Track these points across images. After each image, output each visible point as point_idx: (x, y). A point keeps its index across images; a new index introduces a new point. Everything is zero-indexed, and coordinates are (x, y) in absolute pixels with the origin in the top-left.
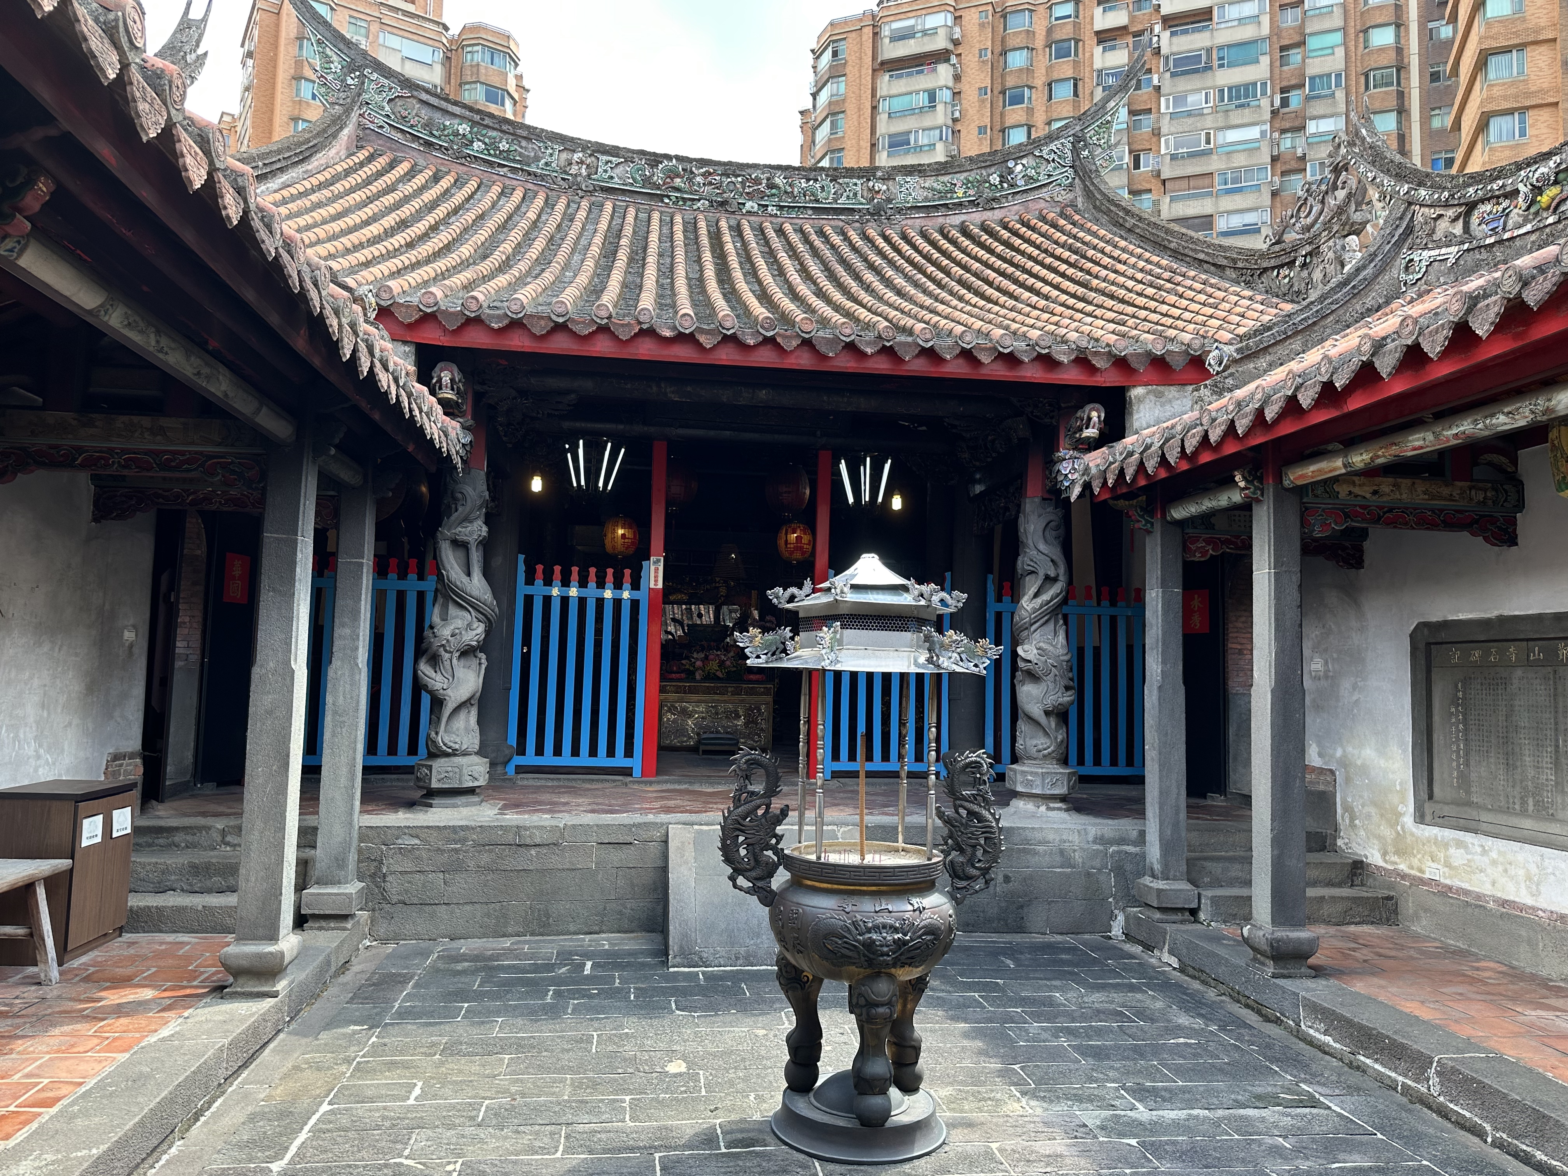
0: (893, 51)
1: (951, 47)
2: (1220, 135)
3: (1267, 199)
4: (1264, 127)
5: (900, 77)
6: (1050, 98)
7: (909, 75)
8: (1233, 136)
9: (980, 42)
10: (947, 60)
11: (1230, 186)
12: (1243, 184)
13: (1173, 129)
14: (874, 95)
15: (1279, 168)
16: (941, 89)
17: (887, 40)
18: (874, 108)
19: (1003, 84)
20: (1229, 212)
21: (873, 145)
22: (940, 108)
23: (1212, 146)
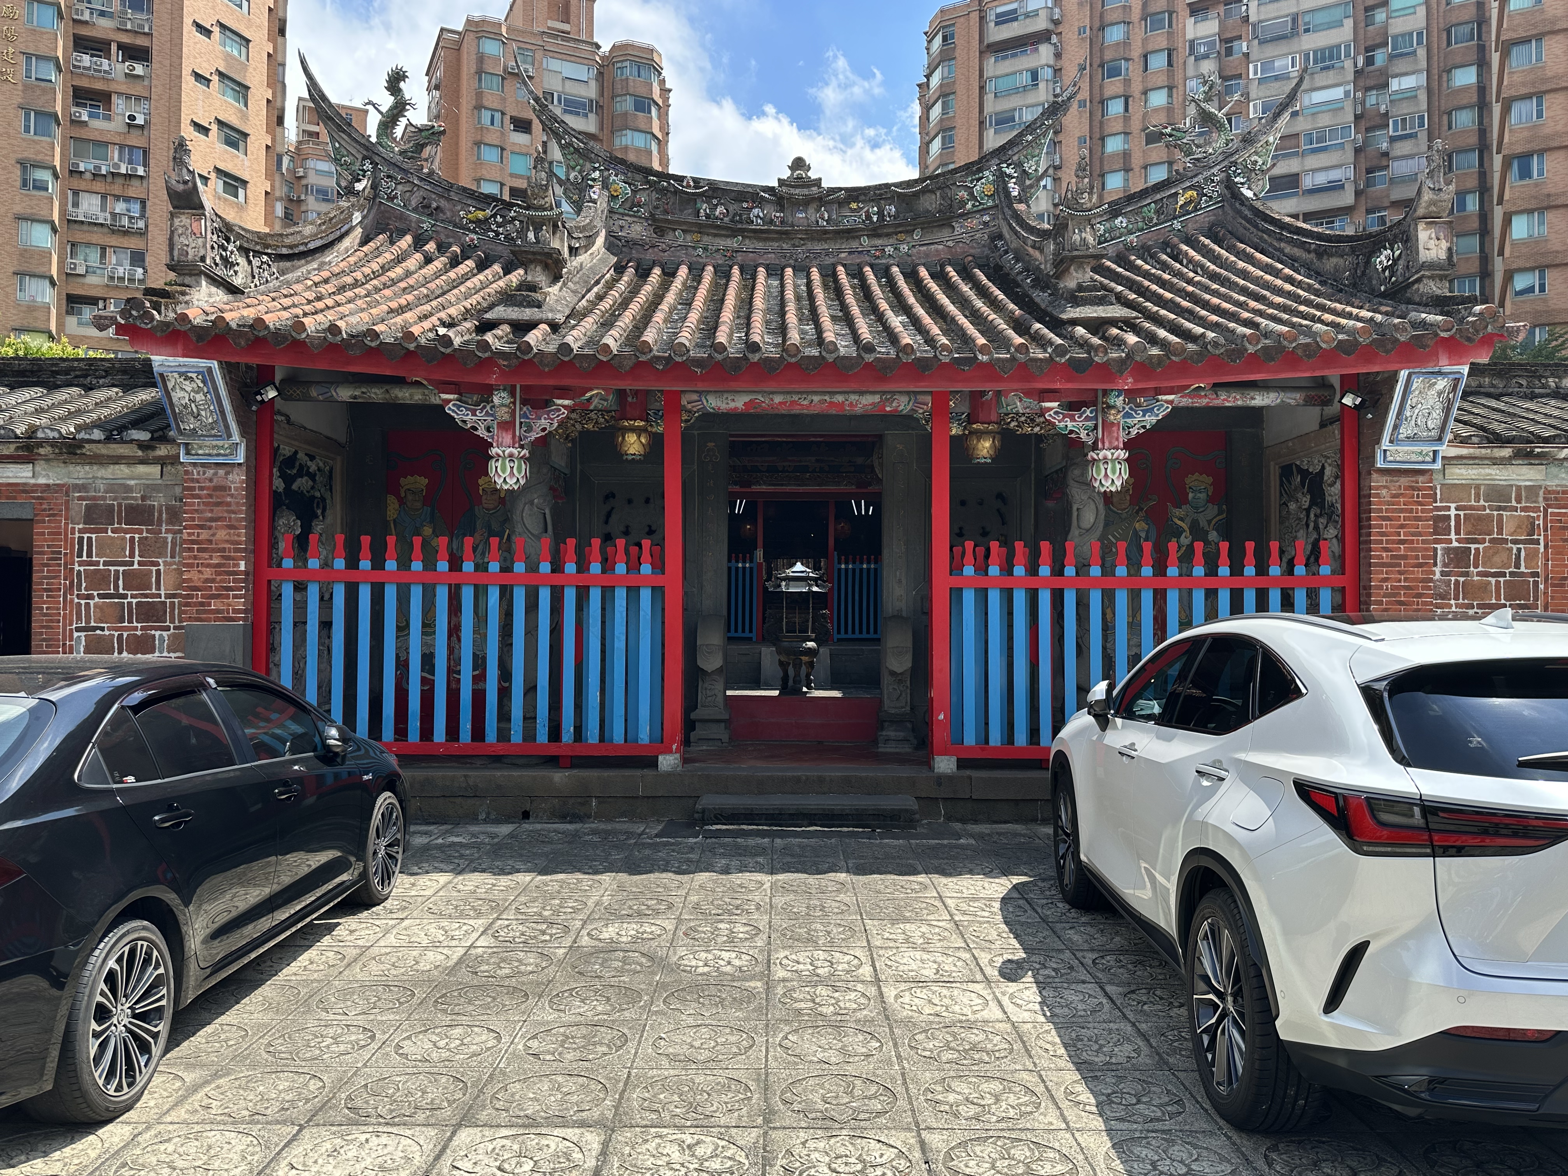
0: (998, 34)
1: (1051, 27)
3: (1350, 155)
4: (1348, 88)
5: (1005, 58)
6: (1146, 70)
7: (1014, 56)
8: (1318, 97)
9: (1079, 20)
10: (1048, 40)
11: (1315, 146)
12: (1328, 143)
13: (1261, 94)
14: (981, 75)
15: (1363, 125)
16: (1042, 67)
17: (992, 24)
18: (982, 88)
19: (1102, 58)
20: (1314, 171)
21: (981, 123)
22: (1042, 85)
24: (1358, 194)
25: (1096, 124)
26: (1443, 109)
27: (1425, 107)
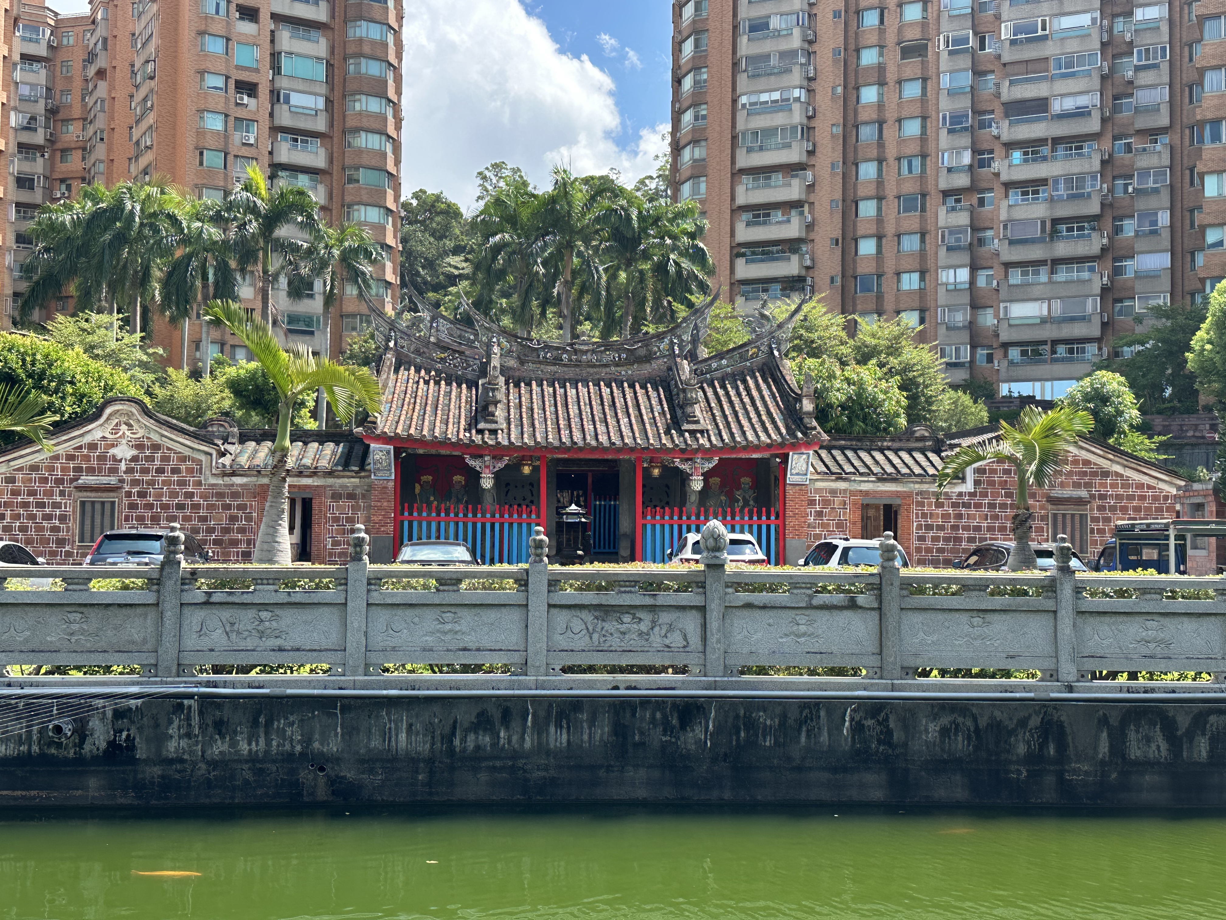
2: (1055, 21)
3: (1096, 82)
4: (1094, 15)
8: (1067, 22)
11: (1063, 71)
12: (1076, 69)
13: (1013, 16)
15: (1110, 52)
20: (1062, 95)
21: (735, 27)
23: (1047, 32)
24: (1104, 120)
25: (851, 34)
26: (1184, 40)
27: (1166, 38)
